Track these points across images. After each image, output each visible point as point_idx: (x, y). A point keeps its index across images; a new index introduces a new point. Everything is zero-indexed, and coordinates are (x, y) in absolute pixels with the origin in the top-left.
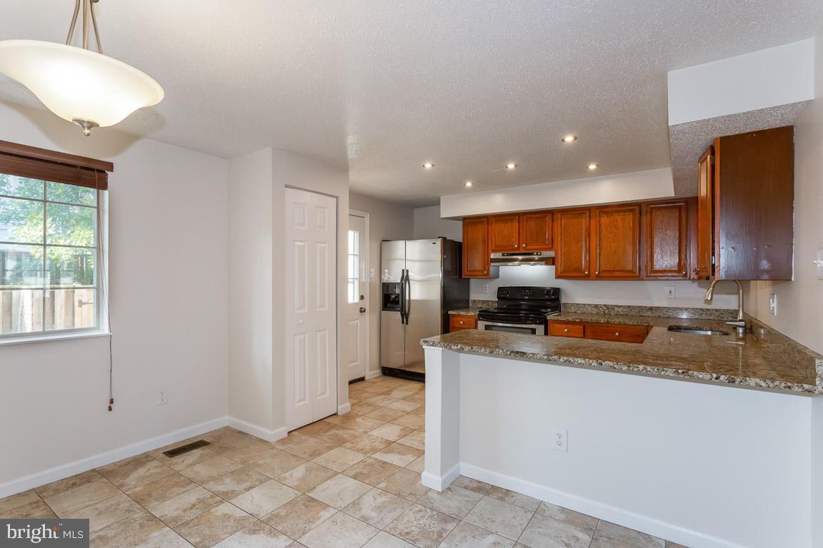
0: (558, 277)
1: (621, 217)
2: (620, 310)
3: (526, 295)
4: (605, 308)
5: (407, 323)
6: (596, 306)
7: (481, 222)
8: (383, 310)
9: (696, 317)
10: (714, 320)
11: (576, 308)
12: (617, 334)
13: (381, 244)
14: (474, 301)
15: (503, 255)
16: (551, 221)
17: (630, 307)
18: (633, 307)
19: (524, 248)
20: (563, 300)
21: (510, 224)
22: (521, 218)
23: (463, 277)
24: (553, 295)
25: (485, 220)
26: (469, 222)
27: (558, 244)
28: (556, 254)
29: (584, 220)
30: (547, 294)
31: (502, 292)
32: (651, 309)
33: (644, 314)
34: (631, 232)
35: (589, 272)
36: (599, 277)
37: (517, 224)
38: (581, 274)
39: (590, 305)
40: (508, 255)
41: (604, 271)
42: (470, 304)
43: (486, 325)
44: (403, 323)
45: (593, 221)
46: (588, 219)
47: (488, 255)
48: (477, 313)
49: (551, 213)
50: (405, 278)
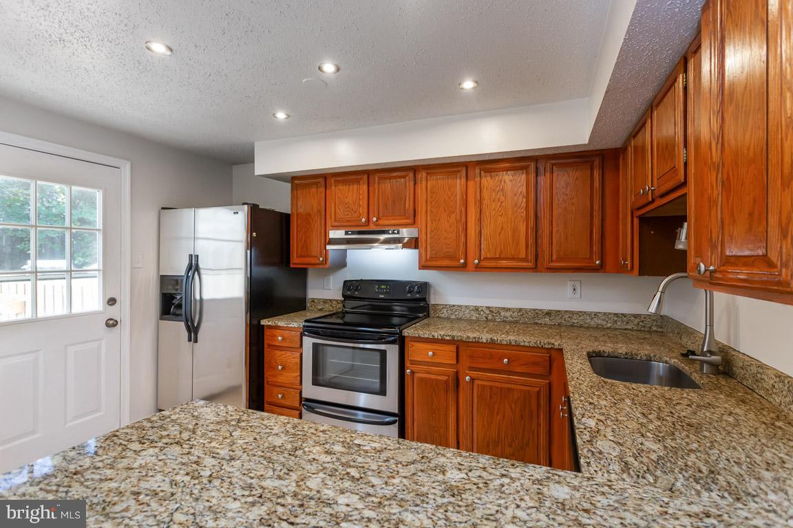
0: (423, 267)
1: (511, 177)
2: (508, 314)
3: (382, 293)
4: (488, 312)
5: (196, 341)
6: (476, 309)
7: (317, 184)
8: (161, 319)
9: (609, 325)
10: (632, 330)
11: (450, 312)
12: (506, 360)
13: (159, 213)
14: (313, 300)
15: (347, 233)
16: (412, 183)
17: (520, 310)
18: (526, 310)
19: (376, 224)
20: (433, 300)
21: (355, 186)
22: (371, 177)
23: (291, 266)
24: (418, 293)
25: (321, 180)
26: (300, 182)
27: (421, 218)
28: (420, 231)
29: (458, 181)
30: (409, 292)
31: (351, 288)
32: (549, 313)
33: (540, 322)
34: (525, 200)
35: (466, 259)
36: (478, 268)
37: (365, 187)
38: (456, 264)
39: (467, 307)
40: (353, 233)
41: (486, 259)
42: (308, 305)
43: (314, 344)
44: (190, 340)
45: (471, 183)
46: (464, 180)
47: (326, 234)
48: (302, 324)
49: (414, 170)
50: (194, 267)
